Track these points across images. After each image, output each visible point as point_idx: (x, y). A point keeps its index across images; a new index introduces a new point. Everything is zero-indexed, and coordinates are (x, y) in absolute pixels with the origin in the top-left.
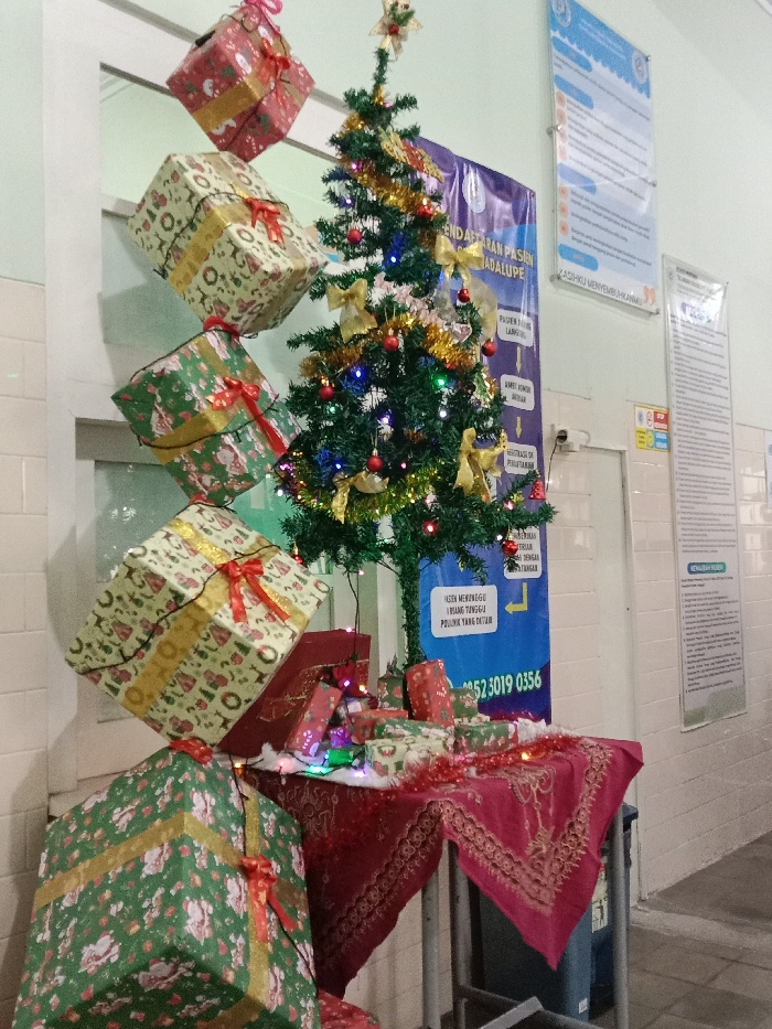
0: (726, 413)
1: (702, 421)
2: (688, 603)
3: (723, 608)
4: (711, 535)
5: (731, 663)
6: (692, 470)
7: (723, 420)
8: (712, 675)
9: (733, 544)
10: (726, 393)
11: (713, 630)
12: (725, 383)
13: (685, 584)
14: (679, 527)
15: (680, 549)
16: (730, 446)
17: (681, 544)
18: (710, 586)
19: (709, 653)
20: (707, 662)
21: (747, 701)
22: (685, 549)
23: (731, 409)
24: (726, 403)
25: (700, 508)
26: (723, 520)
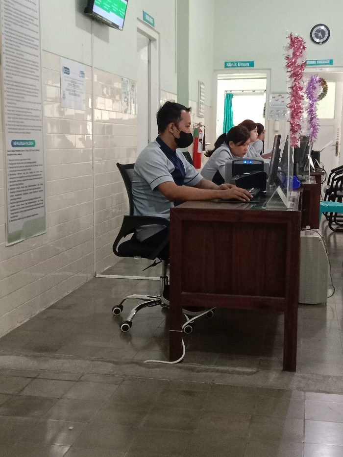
0: (37, 42)
1: (21, 46)
2: (11, 166)
3: (33, 169)
4: (27, 123)
5: (39, 203)
6: (15, 78)
7: (35, 47)
8: (25, 211)
9: (40, 128)
10: (37, 29)
11: (26, 183)
12: (36, 22)
13: (9, 153)
14: (6, 116)
15: (7, 130)
16: (39, 65)
17: (7, 127)
18: (25, 155)
19: (24, 197)
20: (23, 203)
21: (47, 227)
22: (10, 131)
23: (39, 40)
24: (37, 36)
25: (19, 104)
26: (34, 113)
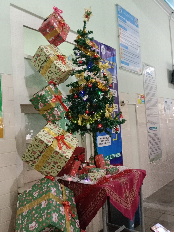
0: (156, 95)
1: (151, 97)
2: (150, 136)
3: (157, 136)
4: (154, 121)
5: (159, 148)
6: (150, 107)
7: (155, 96)
8: (155, 151)
9: (158, 123)
10: (156, 91)
11: (155, 141)
12: (155, 88)
13: (149, 132)
14: (147, 120)
15: (148, 124)
16: (157, 102)
17: (148, 123)
18: (154, 132)
19: (154, 146)
20: (154, 148)
21: (162, 156)
23: (157, 94)
24: (156, 93)
25: (151, 116)
26: (156, 118)
